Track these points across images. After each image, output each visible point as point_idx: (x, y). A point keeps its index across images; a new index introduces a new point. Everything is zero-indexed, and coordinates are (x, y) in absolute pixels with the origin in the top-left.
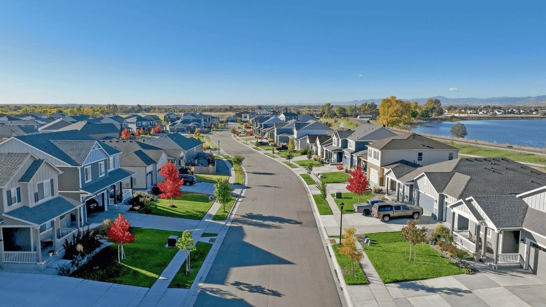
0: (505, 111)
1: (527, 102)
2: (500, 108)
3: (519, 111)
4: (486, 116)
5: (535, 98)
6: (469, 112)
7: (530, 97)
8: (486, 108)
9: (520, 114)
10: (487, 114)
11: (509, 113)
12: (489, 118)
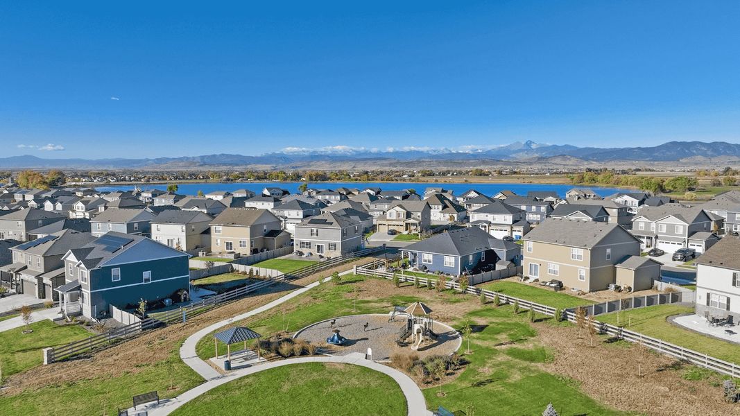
0: (117, 178)
1: (146, 165)
2: (114, 175)
3: (130, 179)
4: (101, 183)
5: (154, 160)
6: (84, 180)
7: (148, 160)
8: (99, 174)
9: (131, 181)
10: (101, 181)
11: (122, 180)
12: (104, 185)
